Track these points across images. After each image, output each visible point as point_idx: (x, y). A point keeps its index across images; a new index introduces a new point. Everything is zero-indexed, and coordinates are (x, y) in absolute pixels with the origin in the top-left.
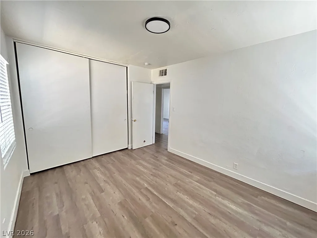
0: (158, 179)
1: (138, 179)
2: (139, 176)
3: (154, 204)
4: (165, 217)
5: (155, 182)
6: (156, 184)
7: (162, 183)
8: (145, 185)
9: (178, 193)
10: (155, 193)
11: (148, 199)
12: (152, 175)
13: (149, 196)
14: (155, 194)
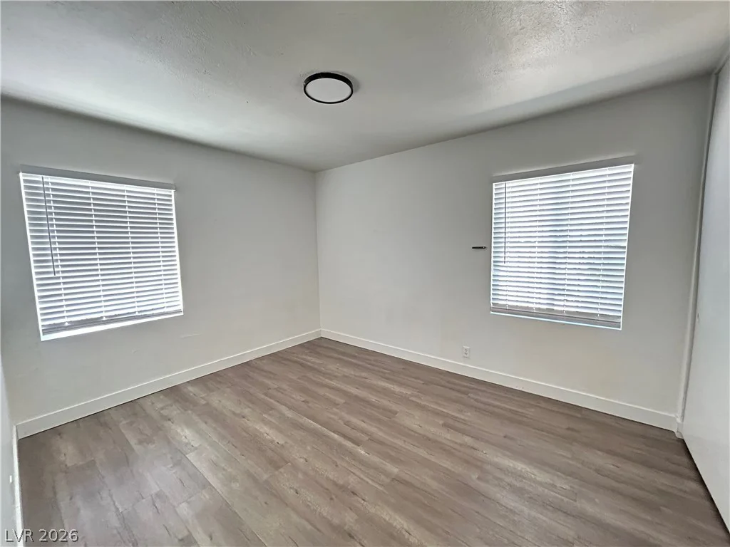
0: (332, 475)
1: (394, 470)
2: (393, 479)
3: (336, 418)
4: (317, 406)
5: (339, 462)
6: (336, 460)
7: (318, 464)
8: (363, 452)
9: (282, 442)
10: (336, 436)
11: (347, 423)
12: (354, 493)
13: (347, 430)
14: (334, 432)
